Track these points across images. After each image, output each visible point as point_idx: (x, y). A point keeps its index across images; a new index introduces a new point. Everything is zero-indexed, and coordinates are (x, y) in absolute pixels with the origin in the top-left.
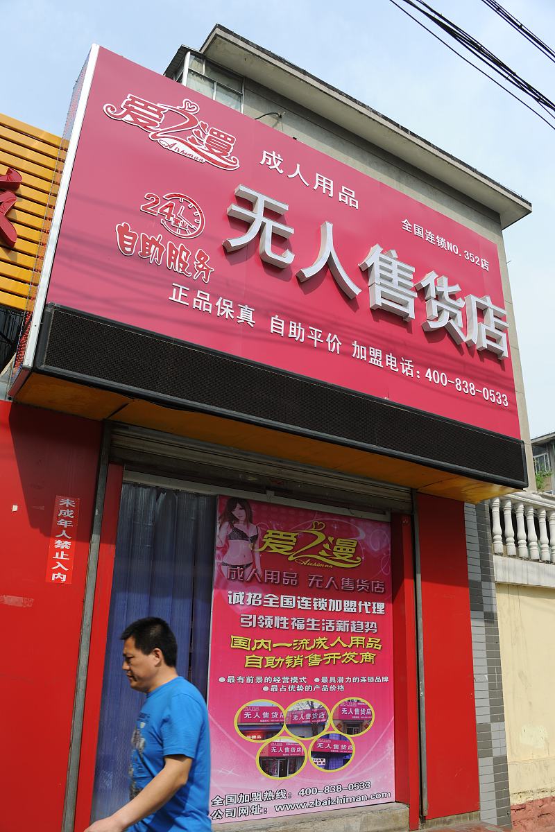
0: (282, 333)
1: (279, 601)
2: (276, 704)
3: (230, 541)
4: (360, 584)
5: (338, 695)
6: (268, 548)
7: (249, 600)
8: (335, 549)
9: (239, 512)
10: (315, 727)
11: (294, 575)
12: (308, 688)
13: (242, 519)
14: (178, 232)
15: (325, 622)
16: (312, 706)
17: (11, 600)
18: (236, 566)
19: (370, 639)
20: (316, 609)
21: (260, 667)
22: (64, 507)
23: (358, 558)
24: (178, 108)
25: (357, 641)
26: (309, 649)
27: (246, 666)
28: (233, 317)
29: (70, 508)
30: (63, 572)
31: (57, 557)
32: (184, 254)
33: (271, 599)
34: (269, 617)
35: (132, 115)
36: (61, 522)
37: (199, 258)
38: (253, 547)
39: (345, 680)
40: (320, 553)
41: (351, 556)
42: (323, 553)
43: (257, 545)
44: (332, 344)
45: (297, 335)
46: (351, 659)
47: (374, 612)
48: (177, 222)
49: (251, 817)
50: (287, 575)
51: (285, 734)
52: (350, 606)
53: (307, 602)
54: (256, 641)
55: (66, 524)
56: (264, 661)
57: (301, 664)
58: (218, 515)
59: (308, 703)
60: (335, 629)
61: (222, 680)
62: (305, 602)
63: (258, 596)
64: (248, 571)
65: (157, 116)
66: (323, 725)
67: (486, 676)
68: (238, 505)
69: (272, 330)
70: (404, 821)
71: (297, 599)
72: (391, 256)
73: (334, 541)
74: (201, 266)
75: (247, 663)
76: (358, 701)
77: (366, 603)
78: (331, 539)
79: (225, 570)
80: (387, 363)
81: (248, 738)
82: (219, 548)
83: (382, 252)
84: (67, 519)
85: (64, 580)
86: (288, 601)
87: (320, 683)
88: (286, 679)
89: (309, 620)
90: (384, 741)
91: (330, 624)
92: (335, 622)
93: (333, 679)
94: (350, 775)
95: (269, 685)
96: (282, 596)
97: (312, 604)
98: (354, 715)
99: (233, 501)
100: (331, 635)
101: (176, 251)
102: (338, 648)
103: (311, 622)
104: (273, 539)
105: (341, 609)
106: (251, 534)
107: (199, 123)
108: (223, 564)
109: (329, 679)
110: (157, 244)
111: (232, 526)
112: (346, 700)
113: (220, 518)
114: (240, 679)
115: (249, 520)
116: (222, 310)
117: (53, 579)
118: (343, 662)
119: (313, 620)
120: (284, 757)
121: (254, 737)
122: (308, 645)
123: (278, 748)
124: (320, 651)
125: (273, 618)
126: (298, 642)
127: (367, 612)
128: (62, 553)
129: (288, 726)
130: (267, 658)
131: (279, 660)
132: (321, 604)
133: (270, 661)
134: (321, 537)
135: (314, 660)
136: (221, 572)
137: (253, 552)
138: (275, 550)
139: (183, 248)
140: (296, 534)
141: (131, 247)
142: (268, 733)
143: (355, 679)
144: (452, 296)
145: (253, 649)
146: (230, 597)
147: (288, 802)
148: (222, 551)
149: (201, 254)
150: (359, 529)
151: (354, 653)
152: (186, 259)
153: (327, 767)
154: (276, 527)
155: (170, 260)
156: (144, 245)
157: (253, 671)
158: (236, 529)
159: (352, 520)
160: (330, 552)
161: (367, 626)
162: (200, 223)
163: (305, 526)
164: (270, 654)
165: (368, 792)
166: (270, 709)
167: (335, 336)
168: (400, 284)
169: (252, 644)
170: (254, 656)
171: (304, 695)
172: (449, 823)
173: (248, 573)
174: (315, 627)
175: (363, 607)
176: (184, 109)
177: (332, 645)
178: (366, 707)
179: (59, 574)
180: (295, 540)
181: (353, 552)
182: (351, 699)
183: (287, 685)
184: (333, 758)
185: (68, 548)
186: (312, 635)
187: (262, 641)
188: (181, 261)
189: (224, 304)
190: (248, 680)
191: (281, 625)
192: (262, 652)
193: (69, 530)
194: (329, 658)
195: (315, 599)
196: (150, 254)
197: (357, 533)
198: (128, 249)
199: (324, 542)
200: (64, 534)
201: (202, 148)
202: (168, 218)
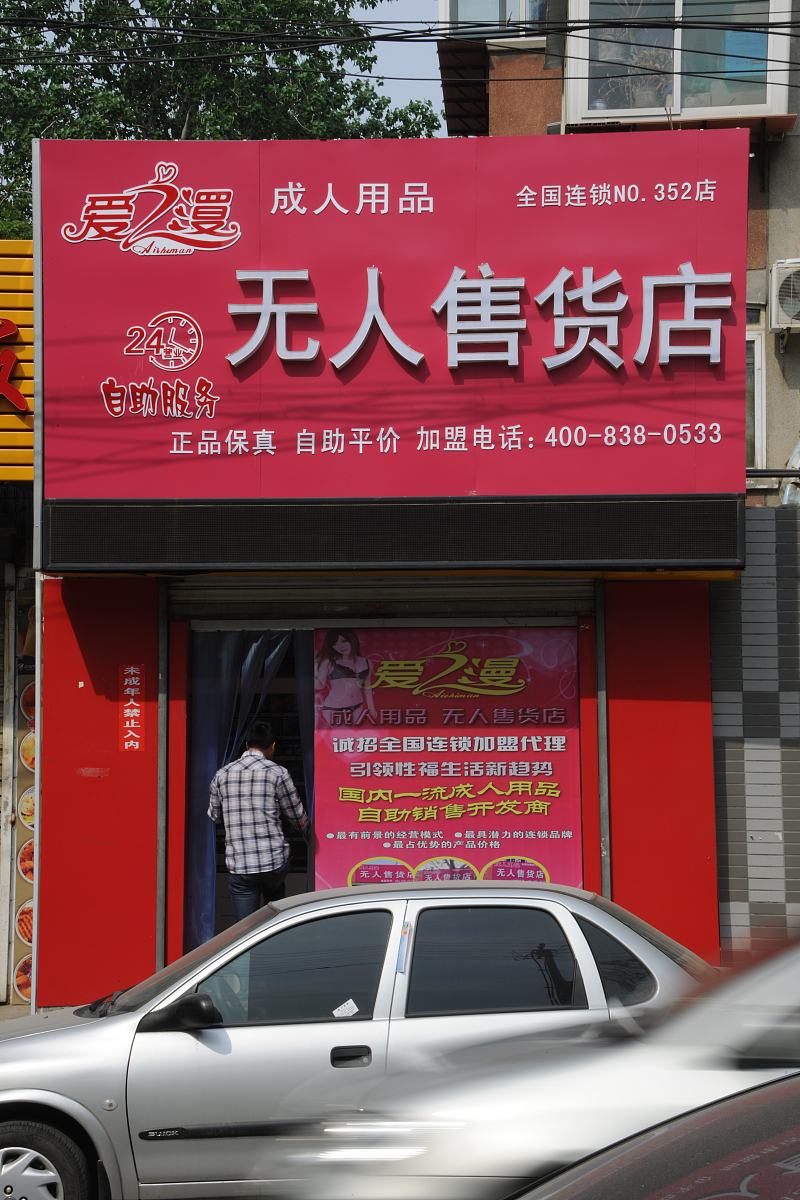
0: (313, 450)
1: (402, 744)
2: (400, 863)
3: (332, 681)
4: (524, 713)
5: (491, 853)
6: (384, 683)
7: (360, 747)
8: (483, 672)
9: (342, 646)
11: (421, 712)
12: (445, 844)
13: (348, 653)
14: (172, 367)
15: (469, 766)
16: (452, 865)
17: (88, 772)
18: (342, 709)
19: (541, 784)
20: (454, 749)
21: (378, 820)
22: (129, 676)
23: (520, 681)
24: (150, 184)
25: (519, 786)
26: (446, 798)
27: (360, 820)
28: (247, 450)
29: (135, 675)
30: (135, 740)
31: (128, 725)
32: (182, 390)
33: (390, 743)
34: (388, 764)
35: (98, 227)
36: (127, 691)
37: (199, 390)
38: (363, 685)
39: (501, 835)
40: (459, 680)
41: (510, 679)
42: (465, 680)
43: (368, 682)
44: (385, 442)
45: (333, 446)
46: (509, 809)
47: (548, 749)
48: (168, 352)
50: (411, 712)
52: (507, 743)
53: (441, 743)
54: (371, 792)
55: (133, 692)
56: (383, 815)
57: (435, 816)
58: (316, 653)
59: (446, 862)
60: (485, 772)
61: (330, 836)
62: (438, 743)
63: (372, 741)
64: (357, 713)
65: (125, 212)
68: (341, 638)
69: (299, 451)
71: (426, 740)
72: (481, 276)
73: (482, 665)
74: (203, 399)
75: (361, 817)
76: (523, 861)
77: (533, 738)
78: (476, 662)
79: (327, 714)
80: (475, 442)
82: (318, 691)
83: (464, 278)
84: (133, 686)
85: (137, 747)
86: (413, 743)
87: (463, 839)
88: (414, 834)
89: (444, 764)
91: (477, 767)
92: (485, 765)
93: (482, 834)
95: (391, 841)
96: (405, 739)
97: (449, 744)
98: (516, 878)
99: (334, 633)
100: (478, 782)
101: (172, 390)
102: (489, 796)
103: (447, 767)
104: (390, 671)
105: (493, 748)
106: (359, 670)
107: (180, 193)
108: (323, 708)
109: (476, 834)
110: (148, 391)
111: (333, 662)
112: (504, 859)
113: (318, 655)
114: (353, 835)
115: (356, 652)
116: (233, 446)
117: (126, 747)
118: (497, 813)
119: (451, 764)
122: (444, 794)
124: (464, 801)
125: (394, 766)
126: (430, 791)
127: (535, 748)
128: (133, 721)
130: (387, 811)
131: (403, 812)
132: (464, 744)
133: (391, 814)
134: (460, 661)
135: (454, 811)
136: (322, 716)
137: (362, 690)
138: (393, 684)
139: (179, 385)
140: (423, 661)
141: (121, 405)
143: (516, 834)
144: (601, 297)
145: (368, 801)
146: (335, 744)
148: (323, 694)
149: (202, 383)
150: (523, 643)
151: (515, 802)
152: (184, 397)
154: (394, 656)
155: (166, 405)
156: (135, 397)
157: (370, 826)
158: (340, 667)
159: (511, 631)
160: (475, 678)
161: (537, 767)
162: (197, 342)
163: (436, 650)
164: (387, 804)
166: (394, 868)
167: (391, 430)
168: (494, 317)
169: (367, 795)
170: (369, 809)
171: (440, 852)
173: (358, 715)
174: (454, 772)
175: (529, 745)
176: (158, 182)
177: (480, 793)
178: (536, 869)
179: (132, 742)
180: (421, 669)
181: (513, 672)
182: (511, 858)
183: (415, 841)
185: (137, 715)
186: (449, 783)
187: (380, 792)
188: (178, 401)
189: (236, 438)
190: (363, 835)
191: (404, 772)
192: (380, 804)
193: (137, 698)
194: (476, 808)
195: (453, 738)
196: (142, 406)
197: (519, 649)
198: (117, 409)
199: (466, 666)
200: (132, 702)
201: (188, 232)
202: (158, 352)
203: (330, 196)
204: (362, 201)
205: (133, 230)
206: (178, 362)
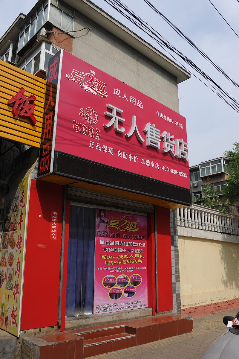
0: (121, 156)
1: (114, 243)
2: (114, 276)
3: (100, 224)
4: (138, 236)
5: (132, 273)
6: (111, 226)
7: (106, 243)
8: (131, 225)
9: (102, 214)
10: (125, 284)
11: (119, 234)
12: (123, 271)
13: (103, 216)
14: (90, 122)
16: (124, 277)
17: (40, 246)
18: (102, 232)
19: (141, 255)
21: (109, 264)
22: (54, 215)
23: (137, 228)
24: (88, 74)
25: (137, 255)
28: (107, 152)
29: (56, 215)
30: (55, 236)
31: (53, 231)
32: (93, 130)
33: (112, 242)
34: (112, 248)
35: (75, 78)
36: (53, 220)
37: (97, 131)
38: (107, 226)
39: (133, 268)
40: (126, 227)
41: (135, 228)
43: (108, 225)
44: (135, 159)
45: (125, 157)
46: (135, 261)
47: (142, 246)
48: (90, 118)
49: (107, 312)
50: (117, 234)
51: (116, 286)
52: (135, 244)
54: (108, 256)
55: (55, 220)
57: (121, 263)
58: (96, 215)
61: (98, 269)
62: (122, 243)
63: (108, 241)
65: (82, 78)
66: (127, 283)
67: (175, 267)
68: (102, 212)
69: (118, 156)
70: (151, 313)
71: (119, 242)
72: (153, 126)
73: (130, 223)
74: (97, 134)
75: (106, 263)
76: (137, 275)
77: (139, 243)
78: (129, 222)
79: (99, 233)
80: (151, 165)
81: (106, 287)
82: (97, 226)
83: (151, 125)
84: (55, 218)
85: (55, 238)
86: (117, 243)
87: (126, 269)
88: (116, 268)
89: (123, 249)
90: (145, 288)
91: (129, 250)
93: (130, 268)
94: (135, 298)
95: (112, 270)
97: (124, 244)
98: (136, 280)
99: (101, 210)
100: (129, 254)
101: (90, 129)
102: (131, 258)
103: (123, 250)
104: (112, 222)
105: (132, 245)
106: (106, 221)
107: (95, 79)
108: (98, 231)
110: (85, 128)
111: (100, 218)
112: (134, 275)
114: (104, 269)
115: (105, 217)
116: (104, 150)
117: (52, 238)
118: (133, 262)
119: (124, 249)
120: (116, 293)
121: (108, 287)
122: (123, 257)
123: (114, 290)
124: (126, 259)
126: (120, 256)
127: (140, 246)
129: (117, 283)
130: (111, 262)
131: (114, 262)
132: (126, 244)
133: (112, 262)
134: (126, 222)
135: (125, 262)
136: (98, 234)
138: (113, 226)
139: (92, 128)
141: (77, 129)
142: (112, 286)
144: (171, 140)
145: (107, 259)
146: (100, 242)
147: (118, 307)
149: (97, 130)
150: (138, 219)
152: (93, 132)
153: (128, 296)
154: (113, 218)
155: (89, 133)
156: (81, 128)
157: (107, 266)
158: (102, 220)
159: (136, 216)
160: (129, 226)
161: (140, 251)
162: (97, 118)
163: (122, 218)
164: (112, 260)
165: (140, 304)
166: (112, 278)
167: (136, 156)
168: (156, 137)
170: (107, 261)
171: (122, 273)
172: (164, 314)
173: (105, 234)
175: (139, 245)
176: (90, 74)
178: (140, 277)
179: (54, 237)
180: (119, 223)
181: (136, 226)
183: (117, 270)
184: (130, 293)
185: (56, 228)
186: (124, 254)
187: (110, 256)
188: (92, 133)
189: (105, 147)
190: (106, 269)
191: (115, 251)
192: (110, 260)
193: (55, 222)
194: (129, 261)
195: (125, 242)
196: (83, 131)
197: (137, 220)
198: (77, 130)
199: (127, 223)
200: (54, 223)
201: (96, 89)
202: (87, 117)
203: (125, 96)
204: (131, 100)
205: (84, 83)
206: (92, 122)
